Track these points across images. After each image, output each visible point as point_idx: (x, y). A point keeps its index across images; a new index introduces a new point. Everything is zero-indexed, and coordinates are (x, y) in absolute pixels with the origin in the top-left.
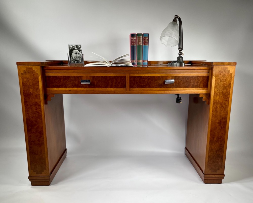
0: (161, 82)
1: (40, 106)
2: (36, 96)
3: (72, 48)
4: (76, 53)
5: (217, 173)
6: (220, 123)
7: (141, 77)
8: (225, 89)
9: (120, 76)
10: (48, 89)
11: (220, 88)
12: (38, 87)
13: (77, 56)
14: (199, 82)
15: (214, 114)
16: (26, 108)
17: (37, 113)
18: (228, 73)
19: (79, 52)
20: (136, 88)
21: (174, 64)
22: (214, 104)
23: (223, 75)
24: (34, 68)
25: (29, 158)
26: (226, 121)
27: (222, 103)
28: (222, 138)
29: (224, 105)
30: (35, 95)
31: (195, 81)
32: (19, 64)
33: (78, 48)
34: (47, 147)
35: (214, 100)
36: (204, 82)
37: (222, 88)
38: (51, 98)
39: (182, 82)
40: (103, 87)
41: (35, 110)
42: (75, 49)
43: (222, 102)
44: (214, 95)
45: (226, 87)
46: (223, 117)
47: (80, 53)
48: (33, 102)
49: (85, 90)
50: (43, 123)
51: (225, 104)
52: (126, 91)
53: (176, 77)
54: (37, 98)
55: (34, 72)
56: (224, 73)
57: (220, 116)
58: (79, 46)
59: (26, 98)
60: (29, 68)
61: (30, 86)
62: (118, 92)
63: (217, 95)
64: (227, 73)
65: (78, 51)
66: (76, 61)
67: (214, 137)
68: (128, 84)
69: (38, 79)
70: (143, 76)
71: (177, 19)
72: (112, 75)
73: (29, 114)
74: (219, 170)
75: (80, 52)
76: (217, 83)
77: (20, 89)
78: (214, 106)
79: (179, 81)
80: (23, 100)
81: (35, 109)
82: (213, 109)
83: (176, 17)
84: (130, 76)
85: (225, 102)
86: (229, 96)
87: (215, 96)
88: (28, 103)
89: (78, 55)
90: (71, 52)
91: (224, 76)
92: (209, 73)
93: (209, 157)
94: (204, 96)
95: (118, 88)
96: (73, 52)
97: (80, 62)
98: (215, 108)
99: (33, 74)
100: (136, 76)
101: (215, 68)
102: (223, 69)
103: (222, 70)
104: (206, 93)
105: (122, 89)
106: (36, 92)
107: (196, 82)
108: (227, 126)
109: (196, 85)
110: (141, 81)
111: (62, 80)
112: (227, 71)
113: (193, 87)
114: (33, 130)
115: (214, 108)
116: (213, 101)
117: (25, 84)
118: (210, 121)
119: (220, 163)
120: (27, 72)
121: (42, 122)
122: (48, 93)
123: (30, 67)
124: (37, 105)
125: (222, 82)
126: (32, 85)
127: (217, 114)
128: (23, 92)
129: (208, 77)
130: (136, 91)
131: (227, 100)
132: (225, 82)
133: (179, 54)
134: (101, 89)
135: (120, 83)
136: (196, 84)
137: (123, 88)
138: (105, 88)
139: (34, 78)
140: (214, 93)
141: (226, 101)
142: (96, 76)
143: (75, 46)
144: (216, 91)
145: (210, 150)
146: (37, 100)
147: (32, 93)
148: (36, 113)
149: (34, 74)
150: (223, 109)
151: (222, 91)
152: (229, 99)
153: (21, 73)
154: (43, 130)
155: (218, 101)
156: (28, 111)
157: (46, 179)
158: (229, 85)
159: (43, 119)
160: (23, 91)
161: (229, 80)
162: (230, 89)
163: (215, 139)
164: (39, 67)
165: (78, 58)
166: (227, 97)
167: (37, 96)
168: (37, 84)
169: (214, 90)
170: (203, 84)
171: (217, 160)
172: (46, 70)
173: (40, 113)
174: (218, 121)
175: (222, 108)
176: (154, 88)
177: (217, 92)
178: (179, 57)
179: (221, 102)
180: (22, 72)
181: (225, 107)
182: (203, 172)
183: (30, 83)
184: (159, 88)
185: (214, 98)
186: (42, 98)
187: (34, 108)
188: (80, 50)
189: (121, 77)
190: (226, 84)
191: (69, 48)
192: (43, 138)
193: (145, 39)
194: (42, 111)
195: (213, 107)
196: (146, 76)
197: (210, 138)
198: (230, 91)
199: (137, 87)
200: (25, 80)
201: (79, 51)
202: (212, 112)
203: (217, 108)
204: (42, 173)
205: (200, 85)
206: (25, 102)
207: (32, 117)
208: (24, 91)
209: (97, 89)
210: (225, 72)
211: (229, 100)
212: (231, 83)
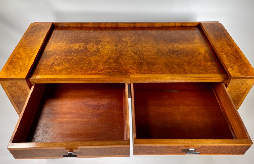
8: (237, 97)
24: (19, 83)
37: (234, 96)
55: (20, 86)
60: (13, 83)
69: (27, 91)
77: (10, 99)
80: (16, 107)
91: (240, 87)
101: (232, 81)
102: (241, 82)
112: (245, 83)
117: (13, 95)
120: (12, 86)
126: (22, 95)
128: (14, 101)
132: (239, 92)
139: (22, 91)
147: (23, 101)
149: (20, 88)
151: (233, 98)
153: (6, 87)
160: (13, 100)
161: (245, 90)
162: (243, 97)
164: (25, 82)
183: (18, 95)
190: (240, 94)
200: (12, 92)
210: (242, 84)
212: (245, 93)
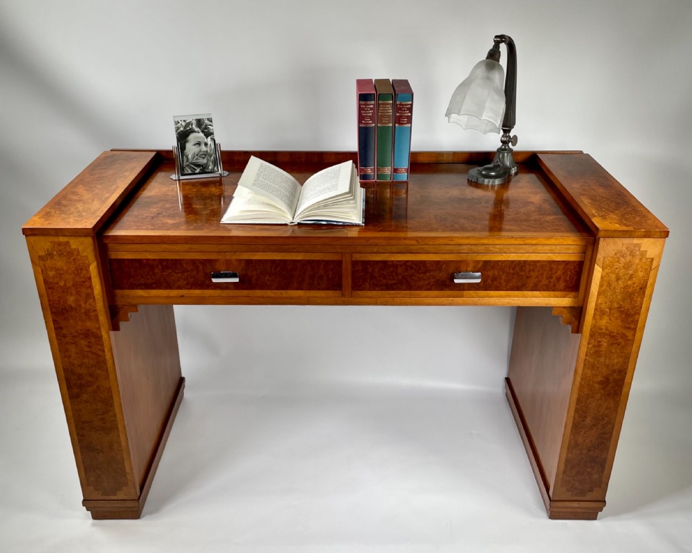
0: (442, 275)
1: (99, 338)
2: (87, 313)
3: (185, 127)
4: (199, 144)
5: (587, 498)
6: (605, 382)
7: (385, 262)
8: (629, 301)
9: (323, 261)
10: (119, 292)
11: (615, 296)
12: (89, 291)
13: (200, 151)
14: (555, 276)
15: (592, 360)
16: (60, 344)
17: (94, 356)
18: (641, 259)
19: (207, 137)
20: (370, 290)
22: (592, 336)
23: (625, 264)
24: (75, 243)
25: (81, 461)
26: (624, 380)
27: (615, 334)
28: (606, 419)
29: (622, 338)
30: (83, 311)
31: (542, 275)
32: (29, 233)
33: (203, 126)
34: (126, 436)
35: (595, 326)
36: (568, 278)
37: (619, 297)
38: (129, 314)
39: (504, 277)
40: (277, 289)
41: (86, 349)
42: (194, 131)
43: (615, 331)
44: (595, 314)
45: (633, 293)
46: (615, 367)
47: (209, 141)
48: (79, 328)
49: (223, 295)
50: (111, 379)
51: (624, 336)
52: (342, 299)
53: (486, 262)
54: (89, 318)
55: (75, 253)
56: (628, 258)
57: (608, 366)
58: (207, 122)
59: (57, 319)
60: (60, 244)
61: (68, 288)
62: (319, 301)
63: (604, 314)
64: (638, 257)
65: (202, 135)
66: (198, 166)
67: (585, 417)
68: (347, 281)
69: (88, 271)
70: (393, 259)
72: (300, 257)
73: (70, 357)
74: (591, 490)
75: (209, 138)
76: (605, 284)
77: (41, 296)
78: (593, 341)
79: (494, 274)
80: (51, 324)
81: (86, 346)
82: (588, 348)
84: (354, 259)
85: (624, 331)
86: (637, 317)
87: (598, 317)
88: (65, 331)
89: (203, 148)
90: (183, 142)
91: (628, 266)
92: (584, 253)
93: (567, 461)
94: (565, 311)
95: (319, 289)
96: (187, 141)
97: (210, 168)
98: (594, 346)
99: (72, 259)
100: (372, 259)
101: (603, 244)
102: (627, 248)
103: (624, 249)
104: (573, 305)
105: (330, 293)
106: (85, 303)
107: (545, 276)
108: (625, 389)
109: (545, 285)
110: (385, 272)
111: (156, 271)
112: (638, 253)
113: (535, 288)
114: (85, 397)
115: (590, 346)
116: (591, 330)
117: (52, 283)
118: (579, 379)
119: (596, 476)
120: (55, 253)
121: (107, 377)
122: (120, 302)
123: (62, 239)
124: (93, 337)
125: (620, 282)
126: (73, 285)
127: (598, 362)
128: (50, 305)
129: (580, 265)
130: (370, 298)
131: (632, 326)
132: (629, 283)
133: (502, 141)
134: (269, 293)
135: (325, 278)
136: (545, 282)
137: (333, 290)
138: (283, 291)
139: (76, 270)
140: (596, 309)
141: (629, 328)
142: (255, 260)
143: (194, 122)
144: (601, 304)
145: (572, 445)
146: (89, 324)
147: (73, 305)
148: (90, 355)
149: (74, 259)
150: (618, 350)
151: (618, 303)
152: (636, 325)
153: (39, 257)
154: (112, 397)
155: (604, 327)
156: (67, 351)
157: (130, 507)
158: (641, 288)
159: (110, 370)
160: (49, 301)
161: (643, 277)
162: (643, 298)
163: (588, 421)
164: (89, 241)
165: (204, 158)
166: (631, 319)
167: (90, 314)
168: (87, 284)
169: (597, 301)
170: (566, 281)
171: (589, 470)
172: (110, 245)
173: (100, 356)
174: (600, 379)
175: (616, 345)
176: (421, 290)
177: (603, 306)
178: (501, 148)
179: (613, 333)
180: (42, 253)
181: (623, 343)
183: (65, 282)
184: (436, 290)
185: (594, 322)
186: (103, 318)
187: (83, 343)
188: (208, 134)
189: (327, 263)
190: (633, 287)
191: (178, 128)
192: (115, 415)
193: (400, 109)
194: (106, 350)
195: (588, 344)
196: (400, 261)
197: (574, 419)
198: (641, 304)
199: (373, 288)
200: (51, 273)
201: (205, 135)
202: (586, 355)
203: (600, 346)
204: (118, 492)
205: (554, 286)
206: (55, 329)
207: (80, 366)
208: (51, 303)
209: (259, 293)
210: (632, 254)
211: (636, 328)
212: (646, 285)
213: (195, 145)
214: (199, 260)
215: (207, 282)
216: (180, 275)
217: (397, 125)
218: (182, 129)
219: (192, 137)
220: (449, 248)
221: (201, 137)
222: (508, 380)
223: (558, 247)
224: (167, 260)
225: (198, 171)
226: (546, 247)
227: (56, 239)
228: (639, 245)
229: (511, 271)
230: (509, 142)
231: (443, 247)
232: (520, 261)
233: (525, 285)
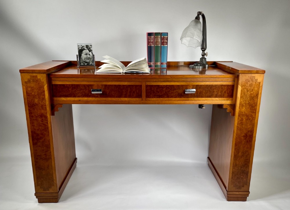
0: (180, 91)
1: (46, 117)
2: (42, 106)
3: (82, 48)
4: (86, 54)
5: (242, 190)
6: (246, 136)
7: (158, 86)
8: (252, 100)
9: (135, 85)
10: (55, 99)
11: (247, 98)
12: (44, 97)
13: (87, 57)
14: (223, 91)
15: (240, 127)
16: (30, 120)
17: (44, 126)
18: (256, 83)
19: (90, 52)
20: (153, 98)
21: (196, 67)
22: (239, 116)
23: (250, 85)
24: (39, 76)
25: (35, 174)
26: (253, 135)
27: (248, 115)
28: (247, 153)
29: (251, 116)
30: (41, 105)
31: (219, 91)
32: (22, 72)
33: (88, 48)
34: (55, 162)
35: (240, 111)
36: (229, 92)
37: (248, 99)
38: (59, 109)
39: (204, 92)
40: (117, 97)
41: (41, 122)
42: (85, 50)
43: (248, 113)
44: (240, 106)
45: (254, 97)
46: (250, 129)
47: (90, 53)
48: (39, 113)
49: (96, 100)
50: (50, 136)
51: (252, 116)
52: (142, 101)
53: (197, 85)
54: (43, 109)
55: (39, 80)
56: (251, 82)
57: (246, 129)
58: (90, 46)
59: (30, 109)
60: (33, 76)
61: (35, 96)
62: (133, 102)
63: (243, 106)
64: (254, 82)
65: (88, 51)
66: (86, 62)
67: (239, 152)
68: (144, 94)
69: (44, 88)
70: (161, 84)
71: (201, 16)
72: (126, 83)
73: (34, 126)
74: (243, 186)
75: (91, 52)
76: (243, 93)
77: (24, 99)
78: (240, 118)
79: (200, 91)
80: (28, 111)
81: (41, 121)
82: (238, 121)
83: (199, 13)
84: (146, 84)
85: (251, 113)
86: (256, 107)
87: (241, 108)
88: (33, 115)
89: (88, 56)
90: (80, 53)
91: (251, 85)
92: (234, 81)
93: (233, 173)
94: (228, 106)
95: (133, 97)
96: (82, 53)
98: (240, 120)
99: (38, 83)
100: (153, 84)
101: (241, 76)
102: (250, 78)
103: (249, 78)
104: (231, 103)
105: (137, 99)
106: (42, 102)
107: (220, 91)
108: (253, 139)
109: (220, 95)
110: (158, 90)
111: (70, 89)
112: (254, 80)
113: (216, 97)
114: (39, 144)
115: (239, 120)
116: (239, 113)
117: (29, 93)
118: (235, 135)
119: (245, 180)
120: (31, 80)
121: (48, 135)
122: (55, 103)
123: (34, 75)
124: (43, 116)
125: (248, 92)
126: (38, 94)
127: (242, 127)
128: (28, 103)
129: (233, 86)
130: (153, 101)
131: (254, 111)
132: (252, 93)
133: (202, 55)
134: (114, 99)
135: (136, 92)
136: (220, 94)
137: (139, 98)
138: (118, 98)
139: (39, 87)
140: (240, 104)
141: (253, 112)
142: (109, 85)
143: (85, 46)
144: (242, 102)
145: (234, 165)
146: (43, 111)
147: (37, 103)
148: (42, 125)
149: (39, 83)
150: (250, 122)
151: (248, 102)
152: (256, 111)
153: (25, 82)
154: (50, 144)
155: (244, 112)
156: (33, 123)
157: (55, 196)
158: (257, 95)
159: (50, 132)
160: (28, 101)
161: (257, 90)
162: (258, 99)
163: (240, 154)
164: (45, 75)
165: (88, 60)
166: (254, 108)
167: (43, 107)
168: (43, 94)
169: (240, 100)
170: (228, 93)
171: (242, 177)
172: (53, 78)
173: (46, 126)
174: (243, 135)
175: (249, 120)
176: (172, 98)
177: (243, 103)
178: (202, 58)
179: (247, 114)
180: (26, 80)
181: (251, 119)
182: (226, 188)
183: (34, 93)
184: (178, 98)
185: (240, 110)
186: (48, 109)
187: (40, 119)
188: (90, 51)
189: (136, 86)
190: (254, 95)
191: (79, 48)
192: (51, 152)
193: (163, 39)
194: (49, 123)
195: (238, 119)
196: (164, 85)
197: (234, 153)
198: (257, 102)
199: (154, 96)
200: (29, 89)
201: (89, 51)
202: (237, 124)
203: (242, 120)
204: (50, 189)
205: (224, 95)
206: (29, 113)
207: (38, 130)
208: (28, 102)
209: (110, 99)
210: (252, 81)
211: (256, 112)
212: (258, 93)
213: (85, 54)
214: (87, 85)
215: (90, 94)
216: (79, 91)
217: (162, 45)
218: (80, 48)
219: (84, 51)
220: (183, 79)
221: (87, 52)
222: (208, 158)
223: (224, 79)
224: (75, 85)
225: (86, 64)
226: (220, 79)
227: (32, 75)
228: (254, 77)
229: (207, 89)
230: (205, 55)
231: (180, 79)
232: (210, 85)
233: (212, 95)
